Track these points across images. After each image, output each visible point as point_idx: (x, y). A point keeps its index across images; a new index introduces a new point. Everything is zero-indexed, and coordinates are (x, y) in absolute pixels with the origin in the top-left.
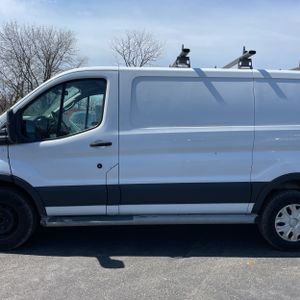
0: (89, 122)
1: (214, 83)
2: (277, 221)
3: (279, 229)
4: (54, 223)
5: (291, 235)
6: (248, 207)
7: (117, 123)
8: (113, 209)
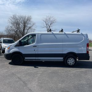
0: (33, 41)
1: (55, 35)
2: (68, 61)
3: (68, 63)
4: (26, 60)
5: (70, 64)
6: (62, 58)
7: (38, 42)
8: (37, 58)
